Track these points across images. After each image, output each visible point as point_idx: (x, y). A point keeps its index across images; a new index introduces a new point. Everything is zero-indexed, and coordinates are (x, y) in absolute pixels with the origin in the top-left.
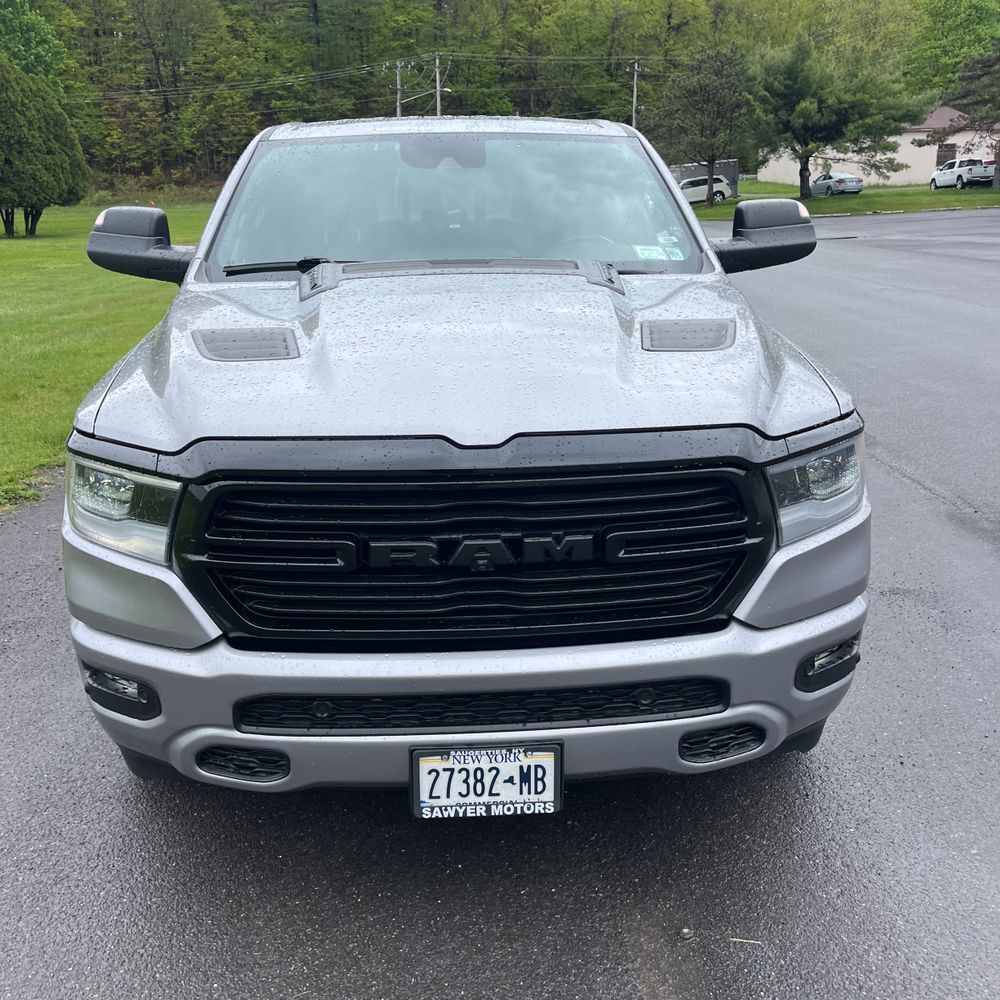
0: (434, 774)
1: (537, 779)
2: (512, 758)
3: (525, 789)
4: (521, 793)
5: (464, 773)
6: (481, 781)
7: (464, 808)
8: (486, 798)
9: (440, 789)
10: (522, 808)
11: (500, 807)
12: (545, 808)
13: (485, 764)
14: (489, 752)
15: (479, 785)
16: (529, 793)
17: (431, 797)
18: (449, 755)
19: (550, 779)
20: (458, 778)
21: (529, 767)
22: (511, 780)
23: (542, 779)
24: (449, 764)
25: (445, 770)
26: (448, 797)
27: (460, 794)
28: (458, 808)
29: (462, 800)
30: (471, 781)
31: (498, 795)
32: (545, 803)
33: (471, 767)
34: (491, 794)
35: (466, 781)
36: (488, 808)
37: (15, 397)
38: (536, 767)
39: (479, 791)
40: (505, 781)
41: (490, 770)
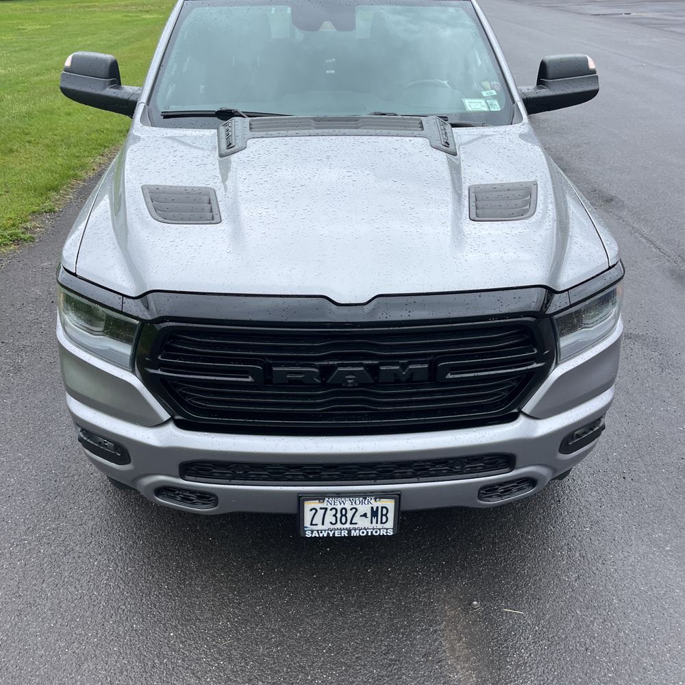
0: (314, 511)
1: (382, 515)
2: (366, 502)
3: (374, 520)
4: (372, 523)
5: (334, 511)
6: (345, 515)
7: (333, 532)
8: (348, 526)
9: (318, 519)
10: (372, 532)
11: (357, 531)
12: (387, 532)
13: (348, 505)
14: (351, 499)
15: (344, 518)
16: (377, 523)
17: (311, 524)
18: (324, 500)
19: (391, 515)
20: (330, 514)
21: (377, 508)
22: (365, 515)
23: (386, 515)
24: (324, 505)
25: (321, 508)
26: (323, 524)
27: (331, 523)
28: (329, 532)
29: (332, 527)
30: (339, 515)
31: (356, 524)
32: (387, 529)
33: (339, 507)
34: (351, 523)
35: (335, 515)
36: (349, 531)
37: (11, 151)
38: (382, 508)
39: (344, 521)
40: (361, 516)
41: (351, 509)
